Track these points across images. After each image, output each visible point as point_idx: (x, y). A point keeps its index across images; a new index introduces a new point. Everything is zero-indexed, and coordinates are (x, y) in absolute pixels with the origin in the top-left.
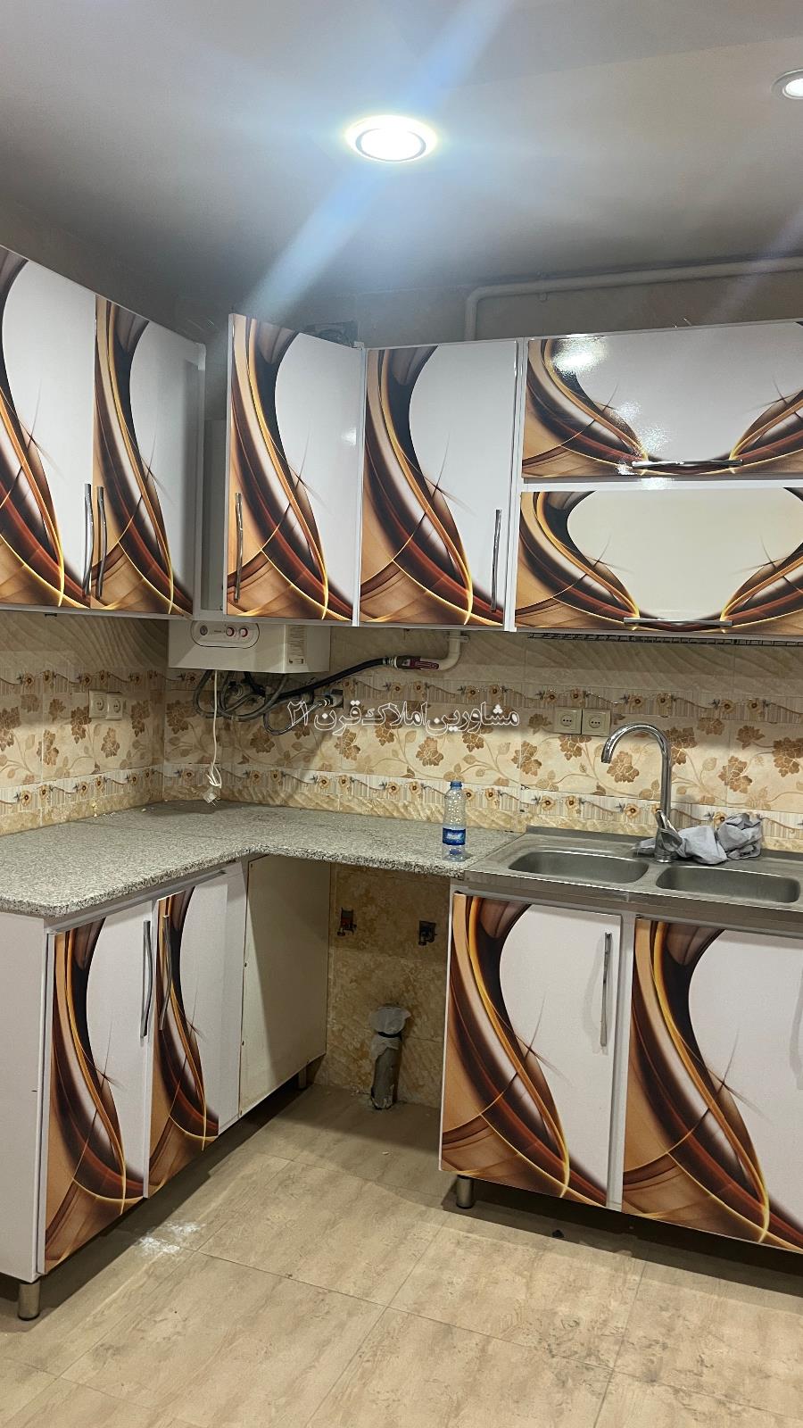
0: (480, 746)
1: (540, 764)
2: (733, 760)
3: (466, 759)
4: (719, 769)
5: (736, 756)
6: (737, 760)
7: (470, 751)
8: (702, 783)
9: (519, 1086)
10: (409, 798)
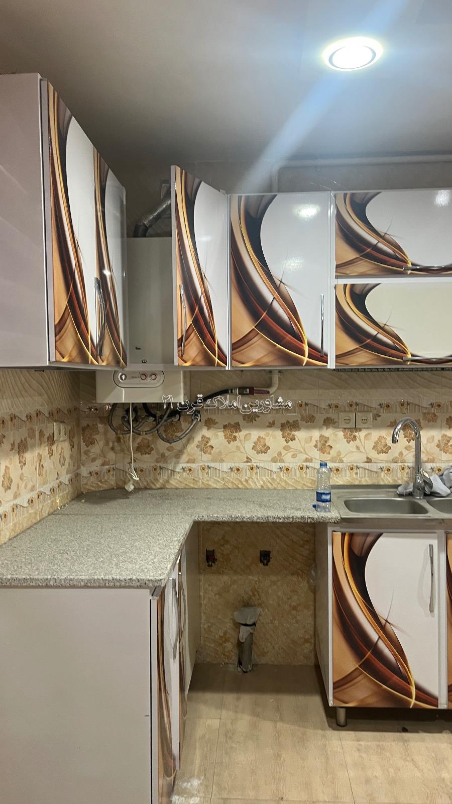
0: (293, 439)
1: (331, 447)
2: (444, 436)
3: (284, 448)
4: (436, 442)
5: (445, 433)
6: (446, 436)
7: (287, 443)
8: (427, 451)
9: (381, 645)
10: (248, 475)
